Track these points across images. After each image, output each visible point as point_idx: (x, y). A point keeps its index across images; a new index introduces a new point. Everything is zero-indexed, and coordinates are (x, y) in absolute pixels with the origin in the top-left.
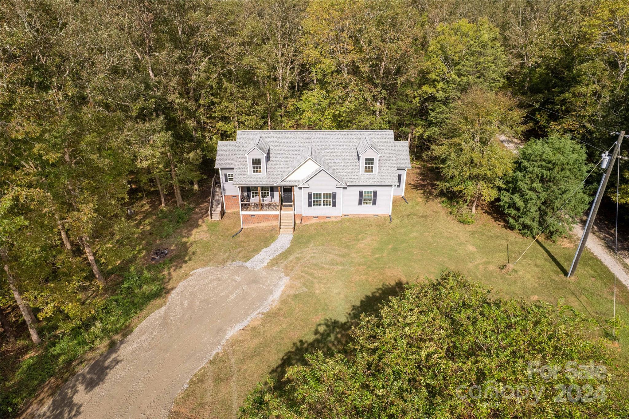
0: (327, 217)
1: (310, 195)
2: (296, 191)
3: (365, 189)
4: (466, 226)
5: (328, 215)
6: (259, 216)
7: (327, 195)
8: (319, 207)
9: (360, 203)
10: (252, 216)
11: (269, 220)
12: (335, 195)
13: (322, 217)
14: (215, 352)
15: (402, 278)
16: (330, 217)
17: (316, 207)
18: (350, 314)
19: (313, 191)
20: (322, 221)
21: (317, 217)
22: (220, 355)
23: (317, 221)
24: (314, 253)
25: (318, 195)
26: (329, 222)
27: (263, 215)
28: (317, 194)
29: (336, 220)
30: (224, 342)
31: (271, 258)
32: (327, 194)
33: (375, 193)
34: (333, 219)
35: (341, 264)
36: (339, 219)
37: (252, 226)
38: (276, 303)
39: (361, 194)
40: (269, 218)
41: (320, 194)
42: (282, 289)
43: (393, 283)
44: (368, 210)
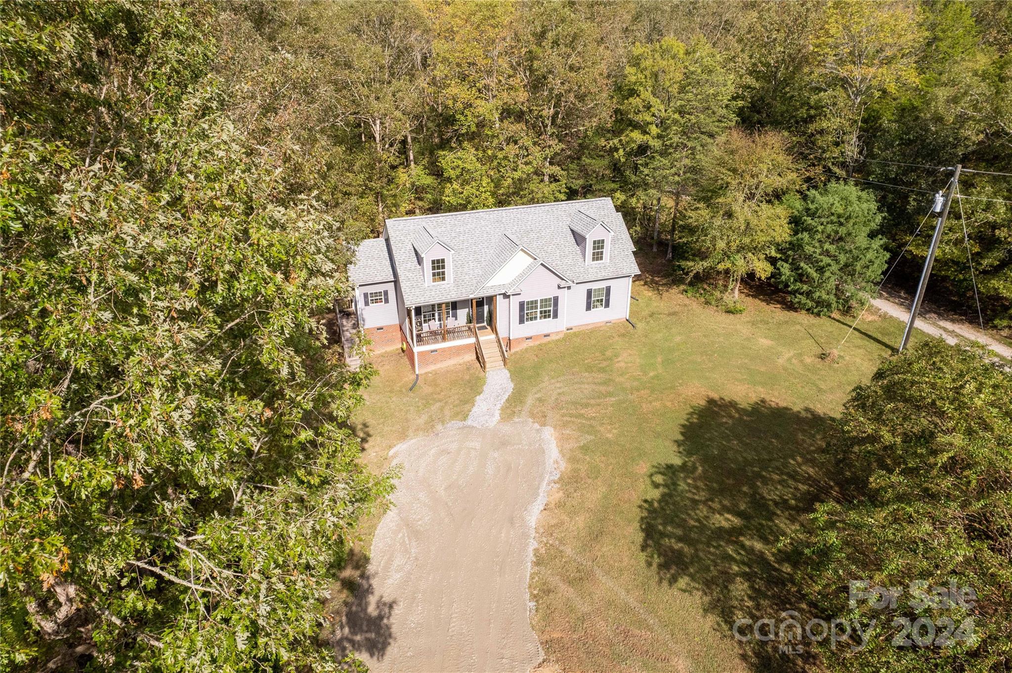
0: (545, 336)
1: (522, 305)
2: (500, 302)
3: (594, 286)
4: (738, 316)
5: (546, 332)
6: (444, 350)
7: (545, 302)
8: (534, 322)
9: (588, 308)
10: (432, 351)
11: (458, 355)
12: (556, 299)
13: (537, 337)
14: (531, 549)
15: (710, 394)
16: (549, 335)
17: (530, 322)
18: (680, 452)
19: (526, 298)
20: (538, 343)
21: (531, 338)
22: (543, 551)
23: (530, 343)
24: (560, 388)
25: (533, 304)
26: (549, 342)
27: (450, 348)
28: (532, 302)
29: (558, 338)
30: (533, 534)
31: (499, 406)
32: (546, 300)
33: (608, 289)
34: (554, 338)
35: (610, 394)
36: (561, 336)
37: (432, 368)
38: (563, 465)
39: (589, 292)
40: (459, 350)
41: (536, 302)
42: (555, 445)
43: (703, 403)
44: (599, 315)
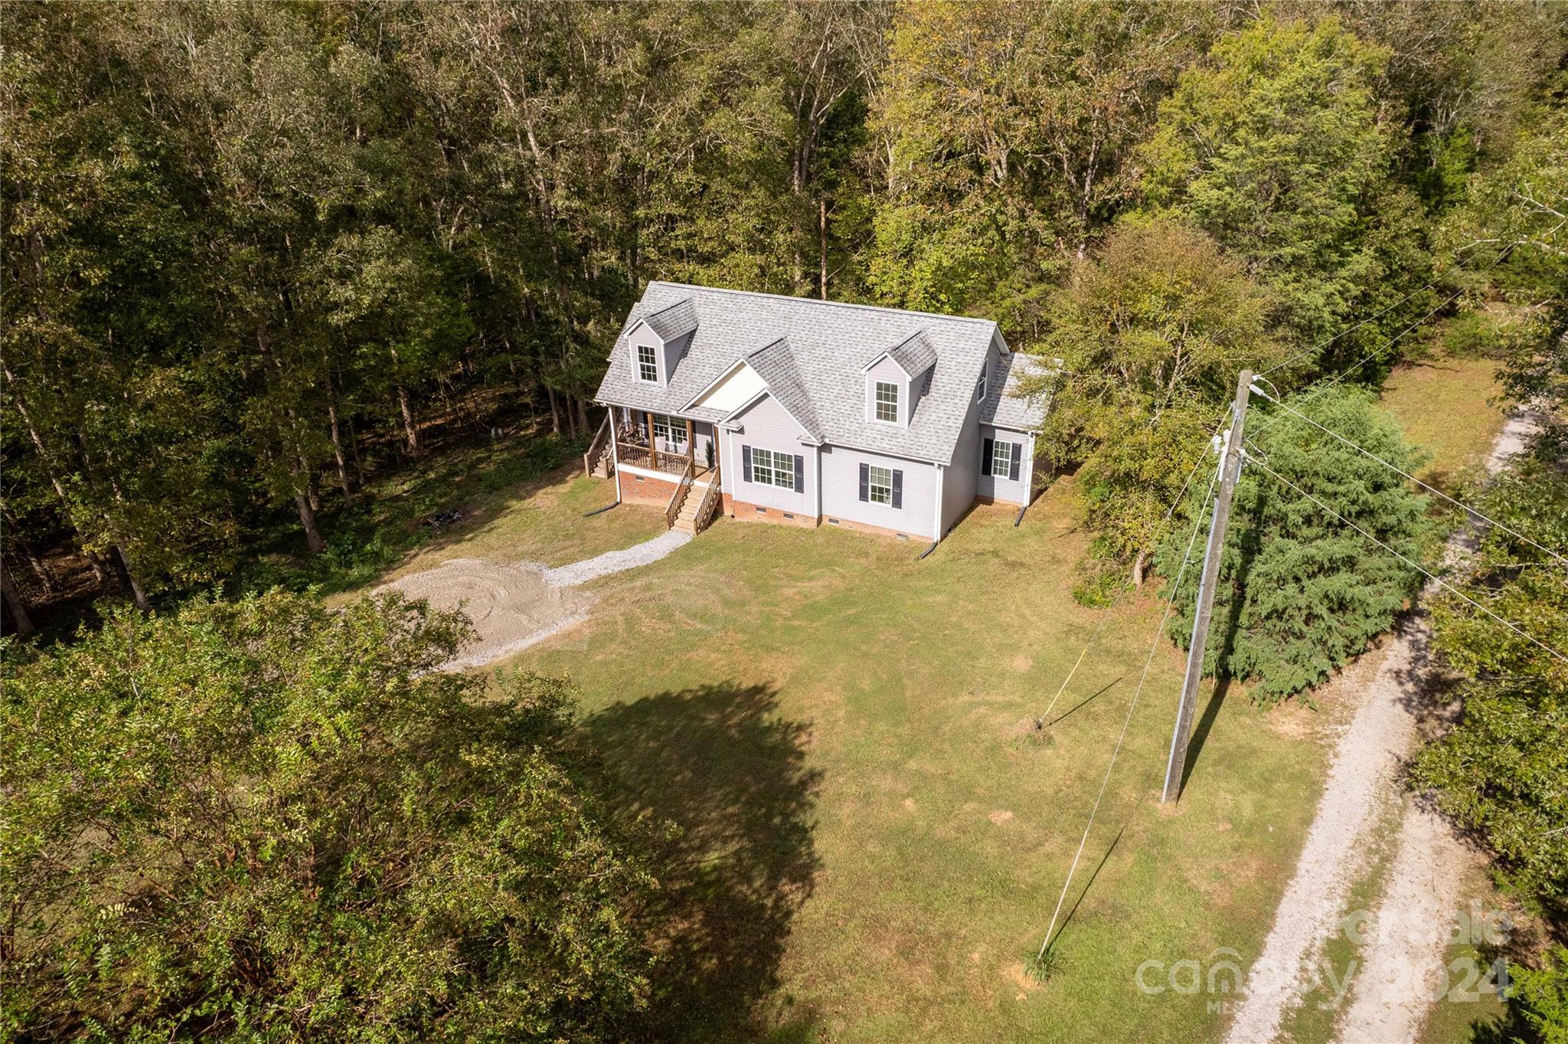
0: (788, 516)
1: (744, 452)
2: (721, 436)
3: (874, 462)
5: (787, 510)
6: (652, 481)
7: (782, 459)
8: (766, 485)
9: (863, 495)
10: (638, 477)
12: (799, 462)
13: (773, 512)
16: (791, 516)
17: (759, 484)
19: (753, 442)
20: (775, 522)
21: (764, 510)
25: (763, 456)
26: (790, 528)
27: (660, 482)
28: (762, 452)
29: (805, 526)
32: (783, 456)
33: (898, 477)
34: (798, 522)
36: (811, 525)
37: (637, 501)
39: (864, 470)
40: (671, 489)
41: (768, 454)
42: (549, 635)
